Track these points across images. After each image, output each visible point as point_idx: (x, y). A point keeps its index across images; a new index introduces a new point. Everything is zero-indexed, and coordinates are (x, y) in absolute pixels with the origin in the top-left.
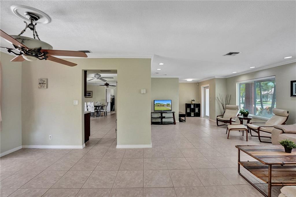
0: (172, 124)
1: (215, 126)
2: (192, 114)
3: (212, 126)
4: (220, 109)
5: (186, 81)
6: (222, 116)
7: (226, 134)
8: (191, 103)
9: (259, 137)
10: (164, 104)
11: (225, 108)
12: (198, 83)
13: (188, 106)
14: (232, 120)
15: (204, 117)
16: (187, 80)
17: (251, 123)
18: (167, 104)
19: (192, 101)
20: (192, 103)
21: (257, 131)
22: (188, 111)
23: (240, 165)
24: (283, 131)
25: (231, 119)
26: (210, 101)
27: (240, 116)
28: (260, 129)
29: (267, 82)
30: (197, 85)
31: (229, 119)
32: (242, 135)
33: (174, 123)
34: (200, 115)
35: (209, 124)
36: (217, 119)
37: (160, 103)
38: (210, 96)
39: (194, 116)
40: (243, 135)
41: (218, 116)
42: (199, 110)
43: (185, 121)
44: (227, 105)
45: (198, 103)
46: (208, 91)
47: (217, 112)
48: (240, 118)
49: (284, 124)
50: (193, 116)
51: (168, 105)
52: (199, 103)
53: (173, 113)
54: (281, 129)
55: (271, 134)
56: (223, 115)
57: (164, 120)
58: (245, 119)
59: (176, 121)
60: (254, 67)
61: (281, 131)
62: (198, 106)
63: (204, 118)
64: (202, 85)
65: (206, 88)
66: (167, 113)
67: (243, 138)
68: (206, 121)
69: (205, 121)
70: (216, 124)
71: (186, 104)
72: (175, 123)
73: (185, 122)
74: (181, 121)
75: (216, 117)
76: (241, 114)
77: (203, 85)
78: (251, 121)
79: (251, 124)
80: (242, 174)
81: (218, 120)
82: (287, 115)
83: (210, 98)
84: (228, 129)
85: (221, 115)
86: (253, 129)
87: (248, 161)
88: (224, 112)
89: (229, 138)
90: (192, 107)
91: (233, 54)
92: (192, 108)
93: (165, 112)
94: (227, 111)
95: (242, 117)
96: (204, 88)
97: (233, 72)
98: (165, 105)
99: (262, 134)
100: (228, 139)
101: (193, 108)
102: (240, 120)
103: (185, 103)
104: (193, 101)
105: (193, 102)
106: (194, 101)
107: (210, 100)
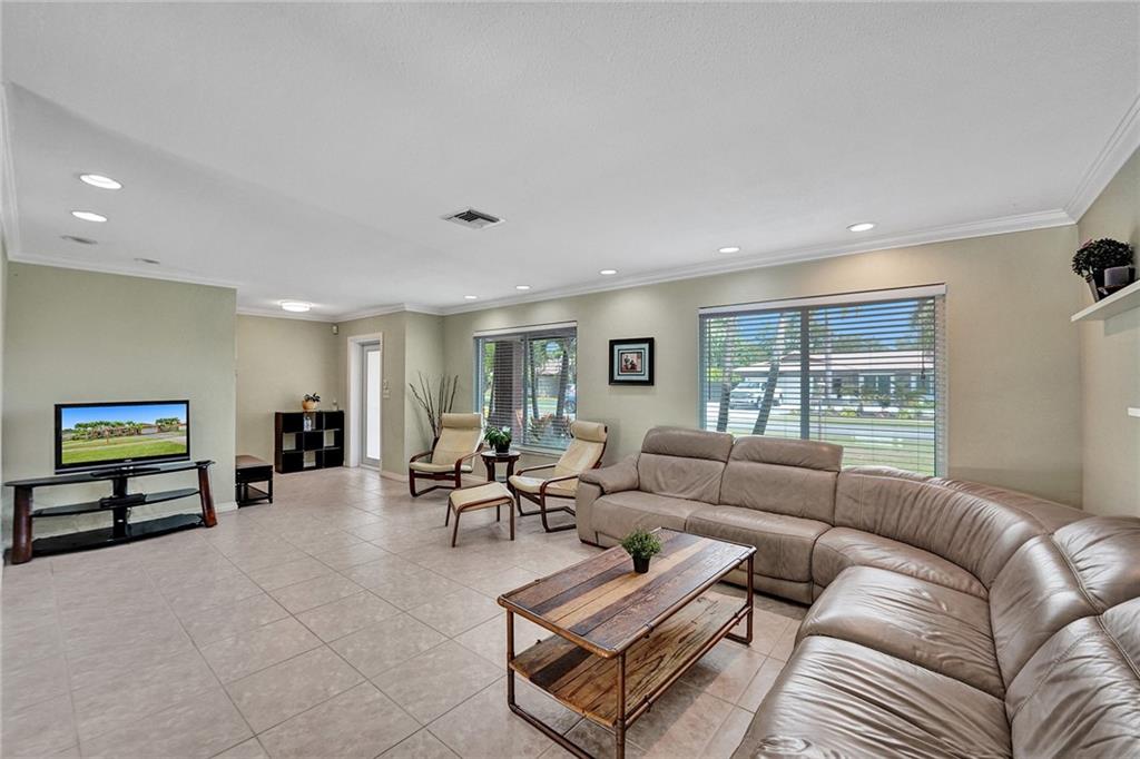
0: (193, 526)
1: (402, 499)
2: (309, 459)
3: (391, 502)
4: (421, 428)
5: (281, 308)
6: (428, 455)
7: (447, 524)
8: (301, 410)
9: (544, 512)
10: (137, 422)
11: (436, 424)
12: (335, 324)
13: (287, 422)
14: (463, 467)
15: (358, 466)
16: (284, 308)
17: (519, 474)
18: (158, 421)
19: (308, 399)
20: (305, 407)
21: (538, 497)
22: (289, 444)
23: (516, 673)
24: (602, 488)
25: (459, 464)
26: (384, 401)
27: (487, 449)
28: (547, 491)
29: (545, 341)
30: (332, 333)
31: (454, 466)
32: (496, 518)
33: (207, 520)
34: (343, 459)
35: (379, 493)
36: (411, 471)
37: (112, 421)
38: (383, 378)
39: (318, 467)
40: (498, 519)
41: (412, 460)
42: (340, 439)
43: (270, 496)
44: (444, 415)
45: (335, 409)
46: (374, 358)
47: (411, 444)
48: (487, 460)
49: (597, 465)
50: (314, 464)
51: (164, 426)
52: (340, 409)
53: (202, 468)
54: (598, 484)
55: (573, 501)
56: (432, 453)
57: (137, 515)
58: (501, 460)
59: (218, 508)
60: (527, 288)
61: (597, 489)
62: (336, 420)
63: (359, 471)
64: (352, 335)
65: (370, 347)
66: (158, 471)
67: (498, 527)
68: (369, 480)
69: (362, 480)
70: (409, 491)
71: (277, 414)
72: (214, 519)
73: (271, 502)
74: (244, 500)
75: (406, 465)
76: (491, 445)
77: (358, 334)
78: (517, 466)
79: (522, 478)
80: (521, 707)
81: (413, 475)
82: (604, 436)
83: (382, 389)
84: (450, 505)
85: (423, 451)
86: (529, 493)
87: (539, 641)
88: (436, 440)
89: (457, 543)
90: (308, 426)
91: (480, 220)
92: (307, 433)
93: (145, 465)
94: (446, 434)
95: (491, 453)
96: (359, 347)
97: (468, 297)
98: (150, 427)
99: (550, 503)
100: (456, 549)
101: (310, 429)
102: (487, 464)
103: (274, 411)
104: (310, 402)
105: (314, 407)
106: (316, 399)
107: (382, 394)
